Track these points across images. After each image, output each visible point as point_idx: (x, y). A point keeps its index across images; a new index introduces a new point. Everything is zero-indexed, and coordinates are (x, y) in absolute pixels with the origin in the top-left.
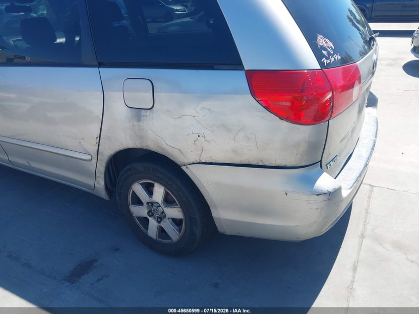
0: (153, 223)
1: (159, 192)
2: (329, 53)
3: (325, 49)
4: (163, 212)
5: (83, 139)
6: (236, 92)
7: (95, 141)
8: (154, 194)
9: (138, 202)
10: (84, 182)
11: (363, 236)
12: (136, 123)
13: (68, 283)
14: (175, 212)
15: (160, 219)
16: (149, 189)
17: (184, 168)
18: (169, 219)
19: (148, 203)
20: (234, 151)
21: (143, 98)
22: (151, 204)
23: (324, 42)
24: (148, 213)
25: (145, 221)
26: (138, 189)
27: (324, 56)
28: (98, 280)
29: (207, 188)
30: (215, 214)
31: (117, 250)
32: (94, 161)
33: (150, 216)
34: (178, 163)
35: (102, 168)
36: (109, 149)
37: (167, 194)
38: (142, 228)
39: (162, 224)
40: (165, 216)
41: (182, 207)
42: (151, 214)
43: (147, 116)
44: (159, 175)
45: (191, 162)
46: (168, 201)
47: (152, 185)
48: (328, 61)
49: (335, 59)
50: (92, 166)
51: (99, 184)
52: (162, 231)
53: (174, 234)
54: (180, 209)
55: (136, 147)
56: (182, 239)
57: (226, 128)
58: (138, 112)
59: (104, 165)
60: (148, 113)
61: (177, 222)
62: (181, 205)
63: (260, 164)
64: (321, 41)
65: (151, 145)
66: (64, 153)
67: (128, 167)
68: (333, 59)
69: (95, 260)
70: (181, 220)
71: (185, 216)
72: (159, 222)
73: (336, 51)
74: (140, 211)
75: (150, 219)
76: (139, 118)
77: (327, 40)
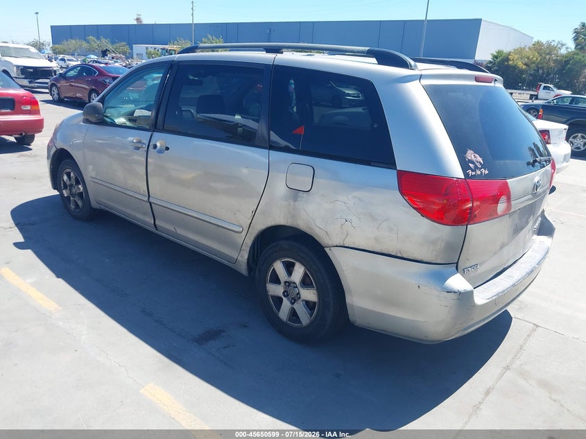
0: (286, 304)
1: (299, 271)
2: (476, 167)
3: (473, 163)
4: (299, 293)
5: (238, 211)
6: (386, 187)
7: (250, 215)
8: (293, 274)
9: (276, 280)
10: (228, 254)
11: (507, 368)
12: (292, 203)
13: (196, 344)
14: (310, 295)
15: (293, 301)
16: (289, 268)
17: (327, 250)
18: (303, 300)
19: (286, 282)
20: (376, 239)
21: (303, 182)
22: (288, 284)
23: (473, 157)
24: (284, 293)
25: (279, 301)
26: (279, 267)
27: (470, 168)
28: (225, 347)
29: (346, 272)
30: (349, 300)
31: (245, 326)
32: (244, 233)
33: (285, 296)
34: (323, 244)
35: (249, 242)
36: (261, 224)
37: (305, 275)
38: (275, 308)
39: (295, 306)
40: (300, 298)
41: (317, 290)
42: (286, 294)
43: (303, 197)
44: (302, 254)
45: (335, 245)
46: (305, 283)
47: (293, 265)
48: (474, 173)
49: (482, 173)
50: (240, 239)
51: (242, 258)
52: (293, 314)
53: (305, 317)
54: (315, 292)
55: (286, 224)
56: (312, 323)
57: (372, 217)
58: (295, 193)
59: (252, 239)
60: (305, 194)
61: (309, 305)
62: (317, 287)
63: (399, 255)
64: (470, 155)
65: (302, 225)
66: (216, 223)
67: (274, 244)
68: (479, 173)
69: (223, 331)
70: (315, 303)
71: (319, 298)
72: (293, 304)
73: (483, 166)
74: (275, 290)
75: (285, 299)
76: (295, 199)
77: (477, 155)
